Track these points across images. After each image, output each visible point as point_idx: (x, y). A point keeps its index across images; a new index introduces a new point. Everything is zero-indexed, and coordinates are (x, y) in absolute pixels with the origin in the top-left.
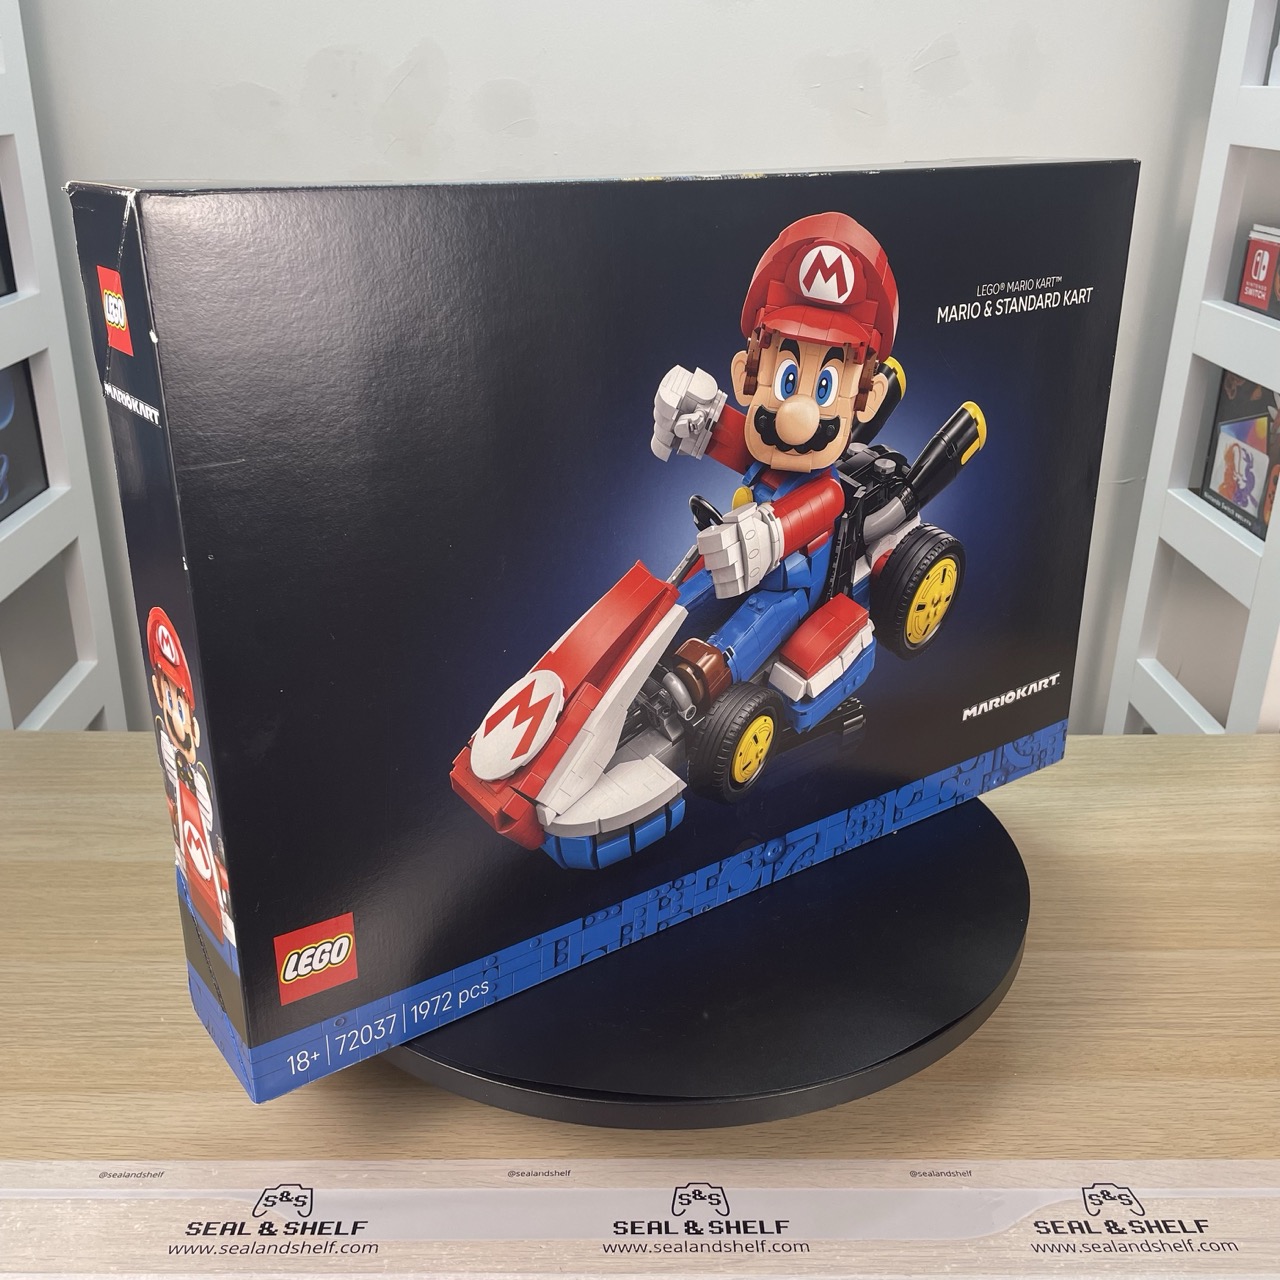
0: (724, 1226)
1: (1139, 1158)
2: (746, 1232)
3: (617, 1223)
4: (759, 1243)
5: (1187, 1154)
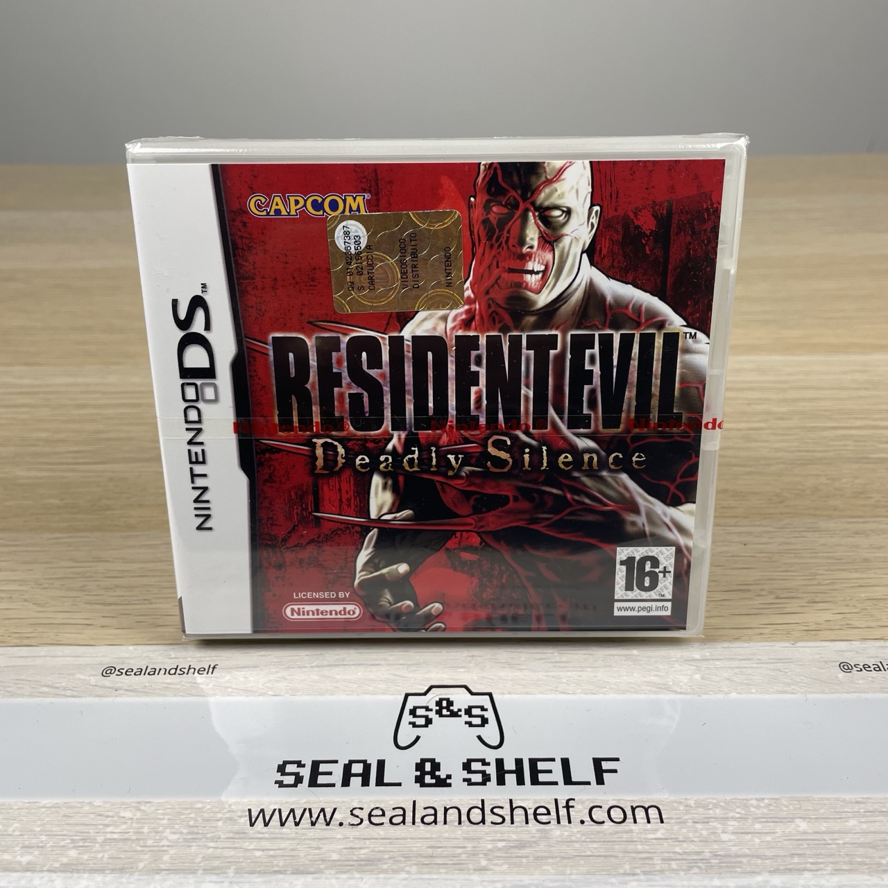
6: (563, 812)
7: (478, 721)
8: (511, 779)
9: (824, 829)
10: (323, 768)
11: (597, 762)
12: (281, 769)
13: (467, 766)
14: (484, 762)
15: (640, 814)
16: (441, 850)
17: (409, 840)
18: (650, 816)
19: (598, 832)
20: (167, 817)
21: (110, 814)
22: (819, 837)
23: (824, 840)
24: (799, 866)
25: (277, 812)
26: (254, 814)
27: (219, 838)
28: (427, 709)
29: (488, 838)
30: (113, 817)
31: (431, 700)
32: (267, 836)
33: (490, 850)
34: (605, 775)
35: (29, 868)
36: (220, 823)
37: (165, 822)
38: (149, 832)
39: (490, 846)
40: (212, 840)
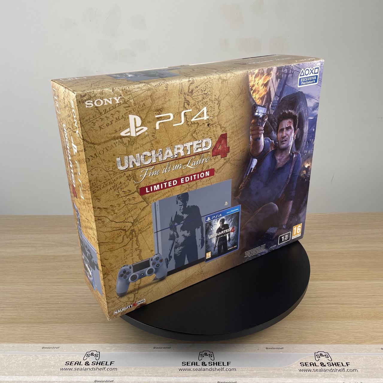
1: (332, 344)
5: (346, 343)
6: (222, 369)
7: (211, 356)
8: (215, 365)
9: (258, 372)
10: (188, 363)
11: (228, 363)
12: (183, 363)
13: (209, 363)
14: (212, 362)
15: (233, 370)
17: (201, 373)
19: (227, 372)
28: (203, 354)
31: (203, 353)
34: (229, 364)
35: (151, 376)
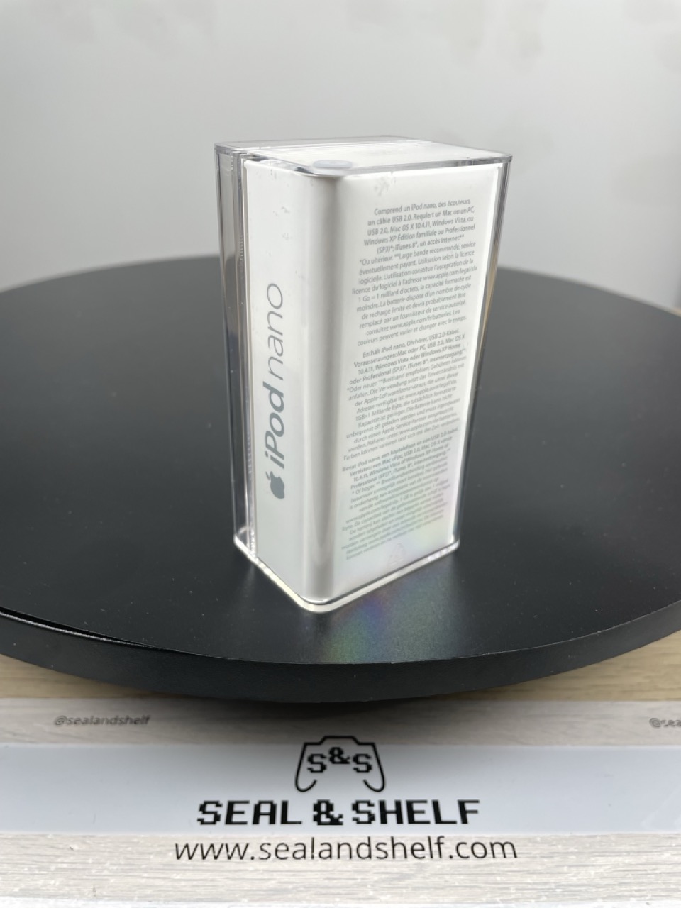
0: (376, 811)
2: (411, 821)
3: (206, 803)
4: (434, 841)
6: (435, 848)
7: (363, 768)
8: (392, 818)
10: (237, 808)
11: (462, 804)
12: (202, 808)
13: (355, 807)
14: (370, 804)
15: (498, 849)
16: (335, 881)
17: (309, 873)
18: (506, 851)
19: (464, 866)
20: (108, 850)
21: (61, 846)
22: (641, 867)
23: (645, 870)
24: (626, 893)
25: (199, 848)
26: (181, 849)
27: (151, 869)
28: (322, 757)
29: (375, 871)
30: (63, 849)
31: (324, 750)
32: (191, 868)
33: (376, 882)
34: (469, 816)
36: (152, 857)
37: (106, 854)
38: (93, 863)
39: (376, 878)
40: (145, 870)
